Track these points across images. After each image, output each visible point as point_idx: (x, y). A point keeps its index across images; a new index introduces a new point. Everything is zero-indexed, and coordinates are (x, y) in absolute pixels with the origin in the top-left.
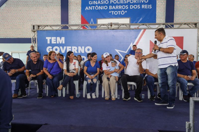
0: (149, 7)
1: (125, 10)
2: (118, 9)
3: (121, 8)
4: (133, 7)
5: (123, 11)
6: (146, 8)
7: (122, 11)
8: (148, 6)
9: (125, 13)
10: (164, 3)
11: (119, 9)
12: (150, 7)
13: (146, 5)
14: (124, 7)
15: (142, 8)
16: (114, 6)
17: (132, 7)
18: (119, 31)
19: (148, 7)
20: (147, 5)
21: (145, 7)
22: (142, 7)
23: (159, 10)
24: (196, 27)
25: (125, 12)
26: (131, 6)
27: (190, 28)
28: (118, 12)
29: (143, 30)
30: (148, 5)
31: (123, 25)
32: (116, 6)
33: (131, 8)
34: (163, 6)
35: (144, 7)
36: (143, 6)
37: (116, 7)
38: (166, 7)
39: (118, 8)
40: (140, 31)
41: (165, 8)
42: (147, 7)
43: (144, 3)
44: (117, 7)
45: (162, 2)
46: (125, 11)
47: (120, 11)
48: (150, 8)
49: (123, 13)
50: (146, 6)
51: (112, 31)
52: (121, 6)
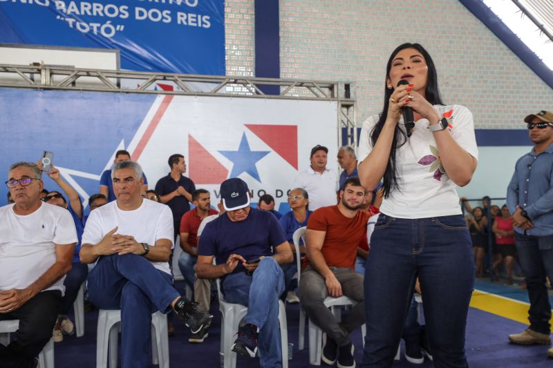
0: (203, 23)
1: (116, 21)
2: (89, 13)
3: (103, 12)
4: (148, 14)
5: (108, 24)
6: (190, 24)
7: (105, 23)
8: (197, 18)
9: (116, 31)
10: (247, 17)
11: (92, 16)
12: (205, 22)
13: (190, 15)
14: (111, 11)
15: (179, 22)
16: (73, 4)
17: (141, 14)
18: (72, 98)
19: (197, 22)
20: (195, 16)
21: (187, 20)
22: (179, 19)
23: (233, 37)
24: (332, 95)
25: (115, 28)
26: (137, 9)
27: (318, 98)
28: (91, 24)
29: (164, 96)
30: (199, 17)
31: (88, 73)
32: (83, 4)
33: (137, 17)
34: (247, 24)
35: (183, 19)
36: (181, 18)
37: (83, 9)
38: (254, 30)
39: (91, 11)
40: (153, 102)
41: (254, 33)
42: (195, 20)
43: (184, 8)
44: (87, 10)
45: (243, 11)
46: (118, 27)
47: (99, 25)
48: (204, 26)
49: (108, 31)
50: (192, 17)
51: (41, 93)
52: (89, 5)
